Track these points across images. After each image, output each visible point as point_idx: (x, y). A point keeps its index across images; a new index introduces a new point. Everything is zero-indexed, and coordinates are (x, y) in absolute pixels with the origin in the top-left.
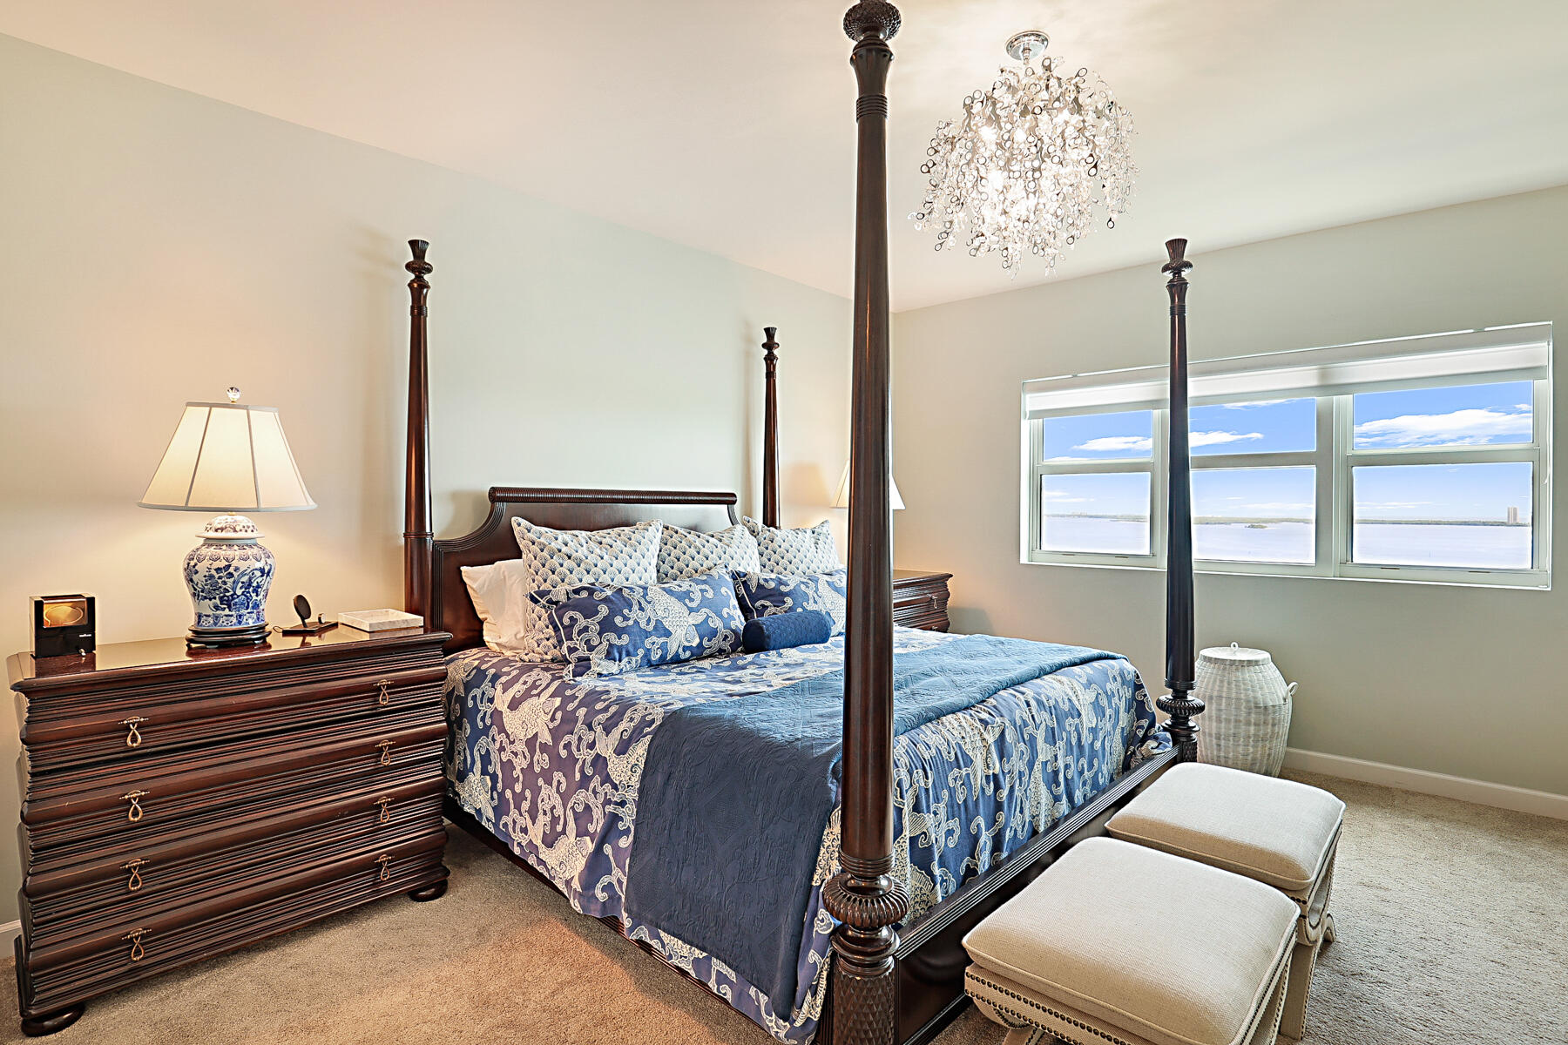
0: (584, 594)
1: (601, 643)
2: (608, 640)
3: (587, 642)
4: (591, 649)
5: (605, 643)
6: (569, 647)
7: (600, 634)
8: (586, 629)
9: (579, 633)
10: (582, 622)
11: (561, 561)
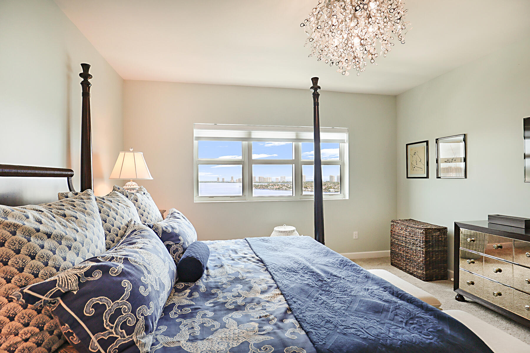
0: (98, 275)
1: (138, 320)
2: (142, 315)
3: (124, 326)
4: (130, 331)
5: (141, 318)
6: (100, 341)
7: (134, 311)
8: (118, 312)
9: (112, 320)
10: (111, 306)
11: (40, 242)
